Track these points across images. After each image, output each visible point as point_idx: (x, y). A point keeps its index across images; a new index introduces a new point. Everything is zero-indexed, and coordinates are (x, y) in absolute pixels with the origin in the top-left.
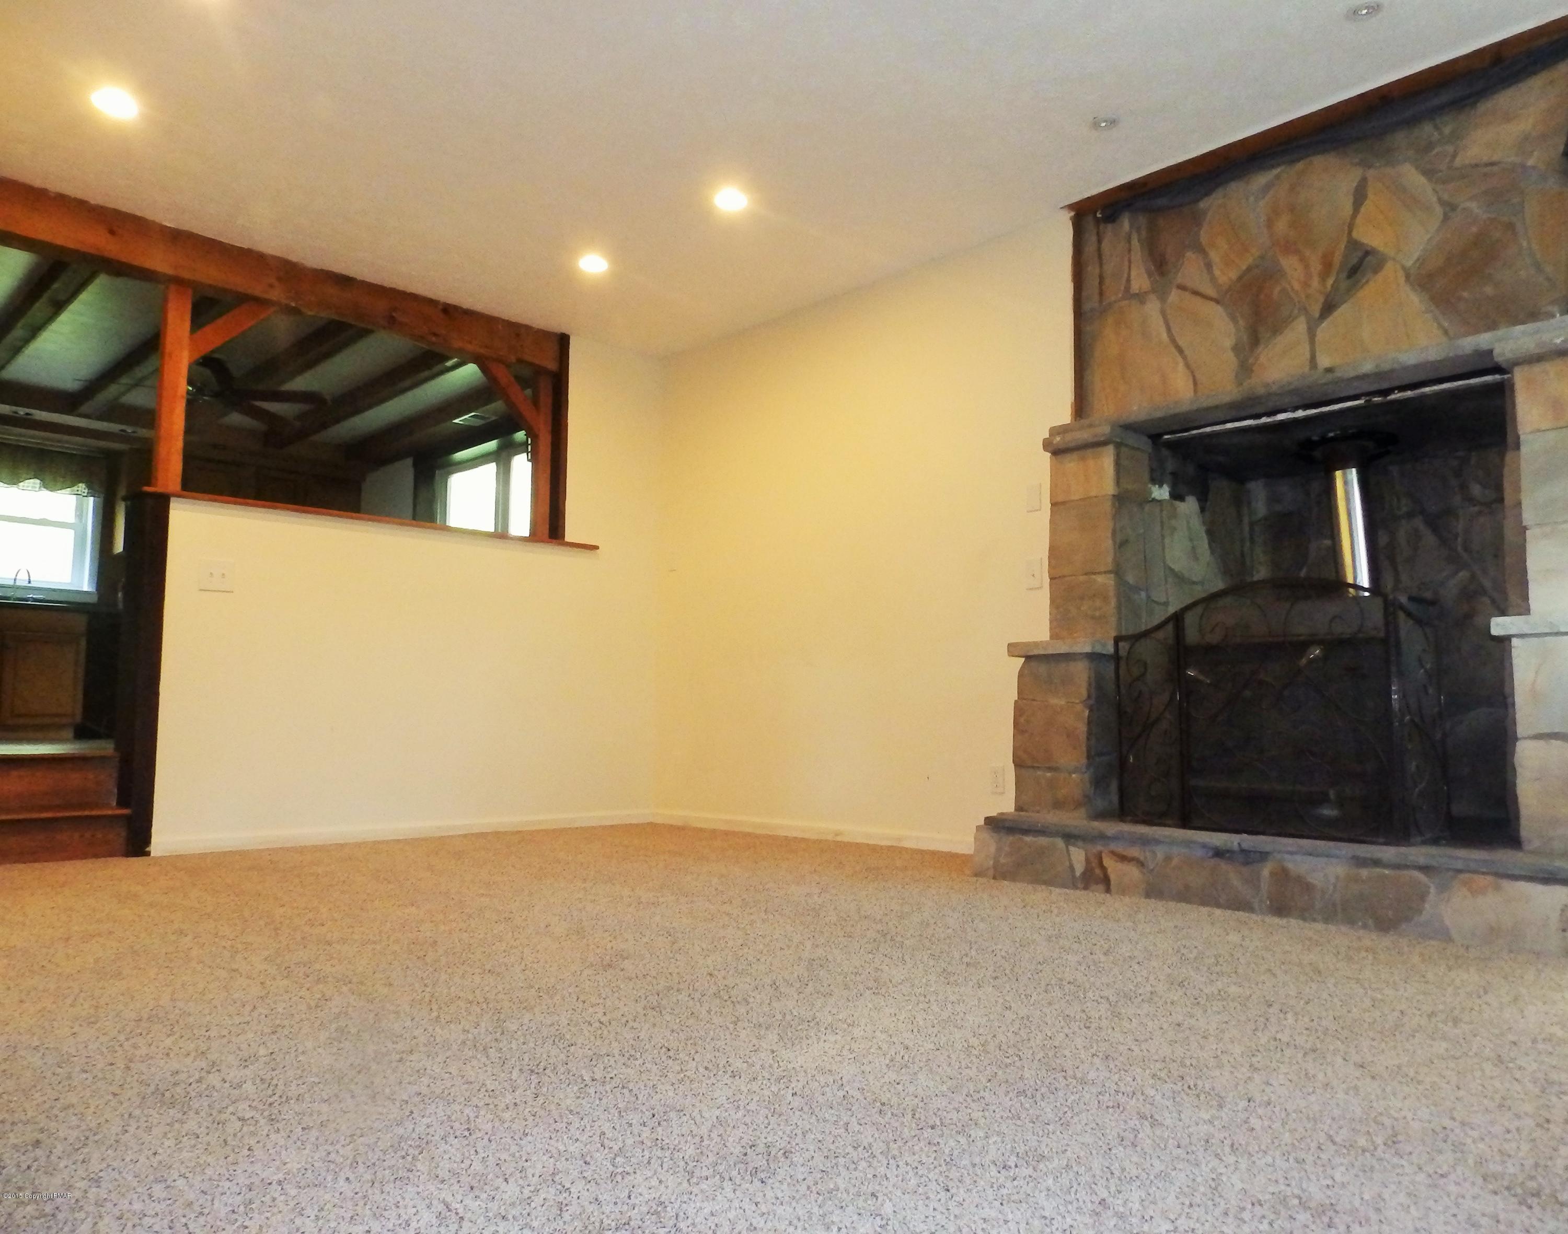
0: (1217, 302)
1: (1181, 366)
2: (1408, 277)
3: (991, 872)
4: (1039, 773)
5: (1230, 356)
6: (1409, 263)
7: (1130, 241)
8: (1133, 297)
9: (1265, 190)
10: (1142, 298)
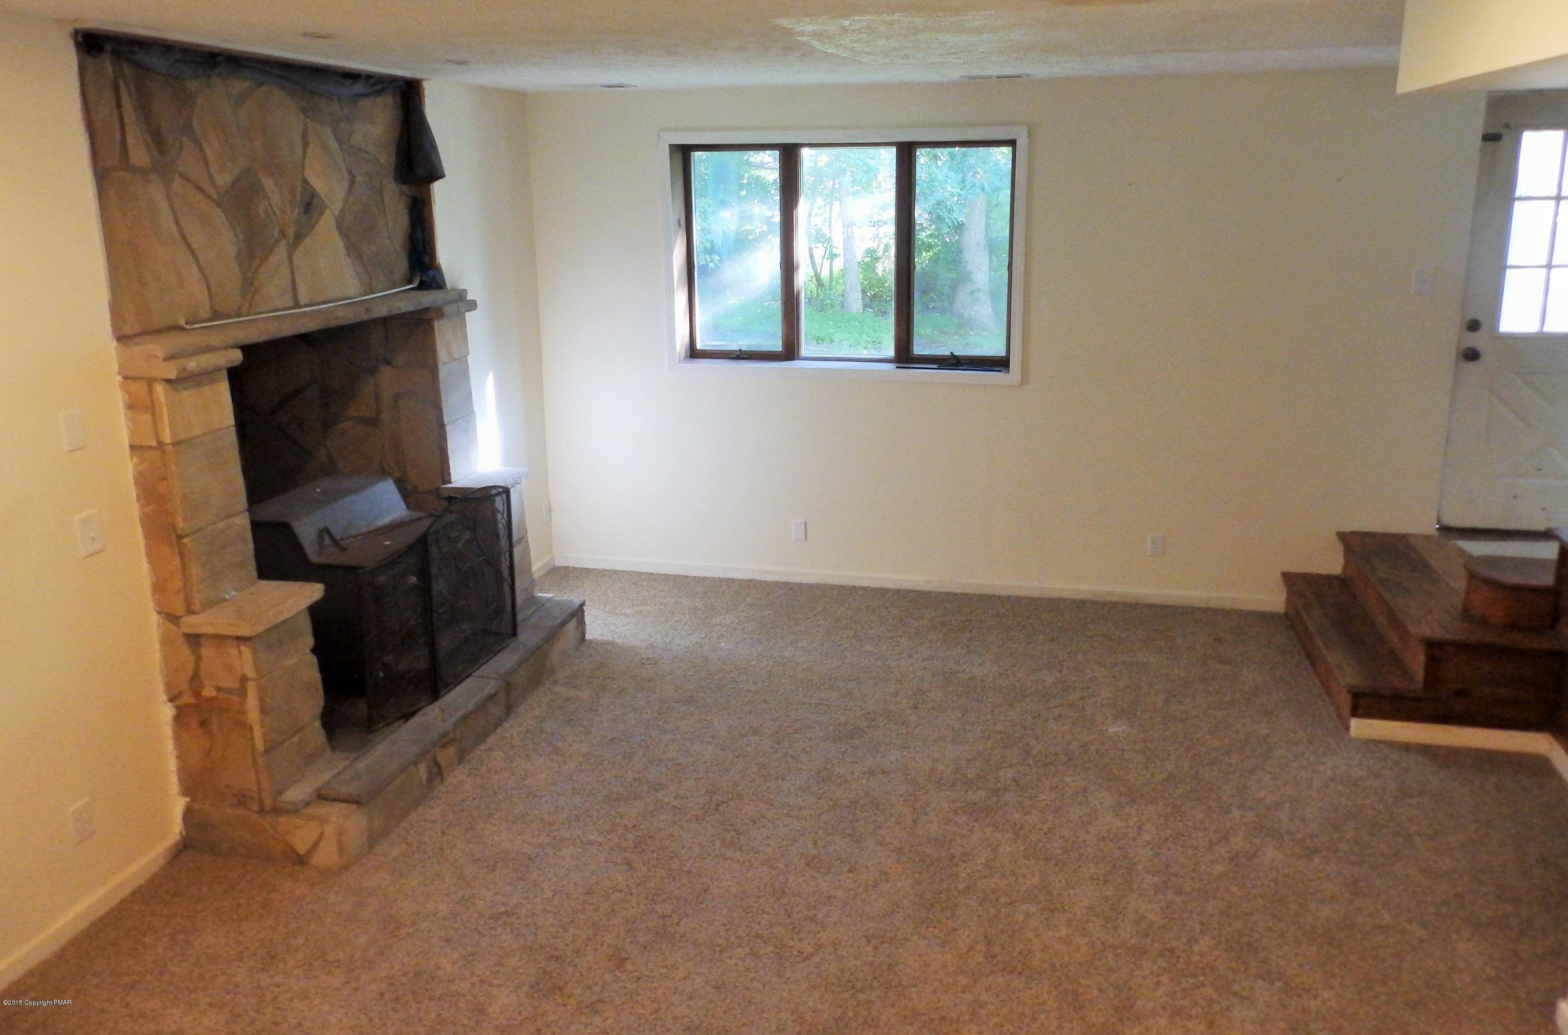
0: (218, 204)
2: (337, 225)
4: (287, 744)
6: (337, 213)
7: (117, 90)
8: (134, 169)
9: (240, 100)
10: (144, 172)
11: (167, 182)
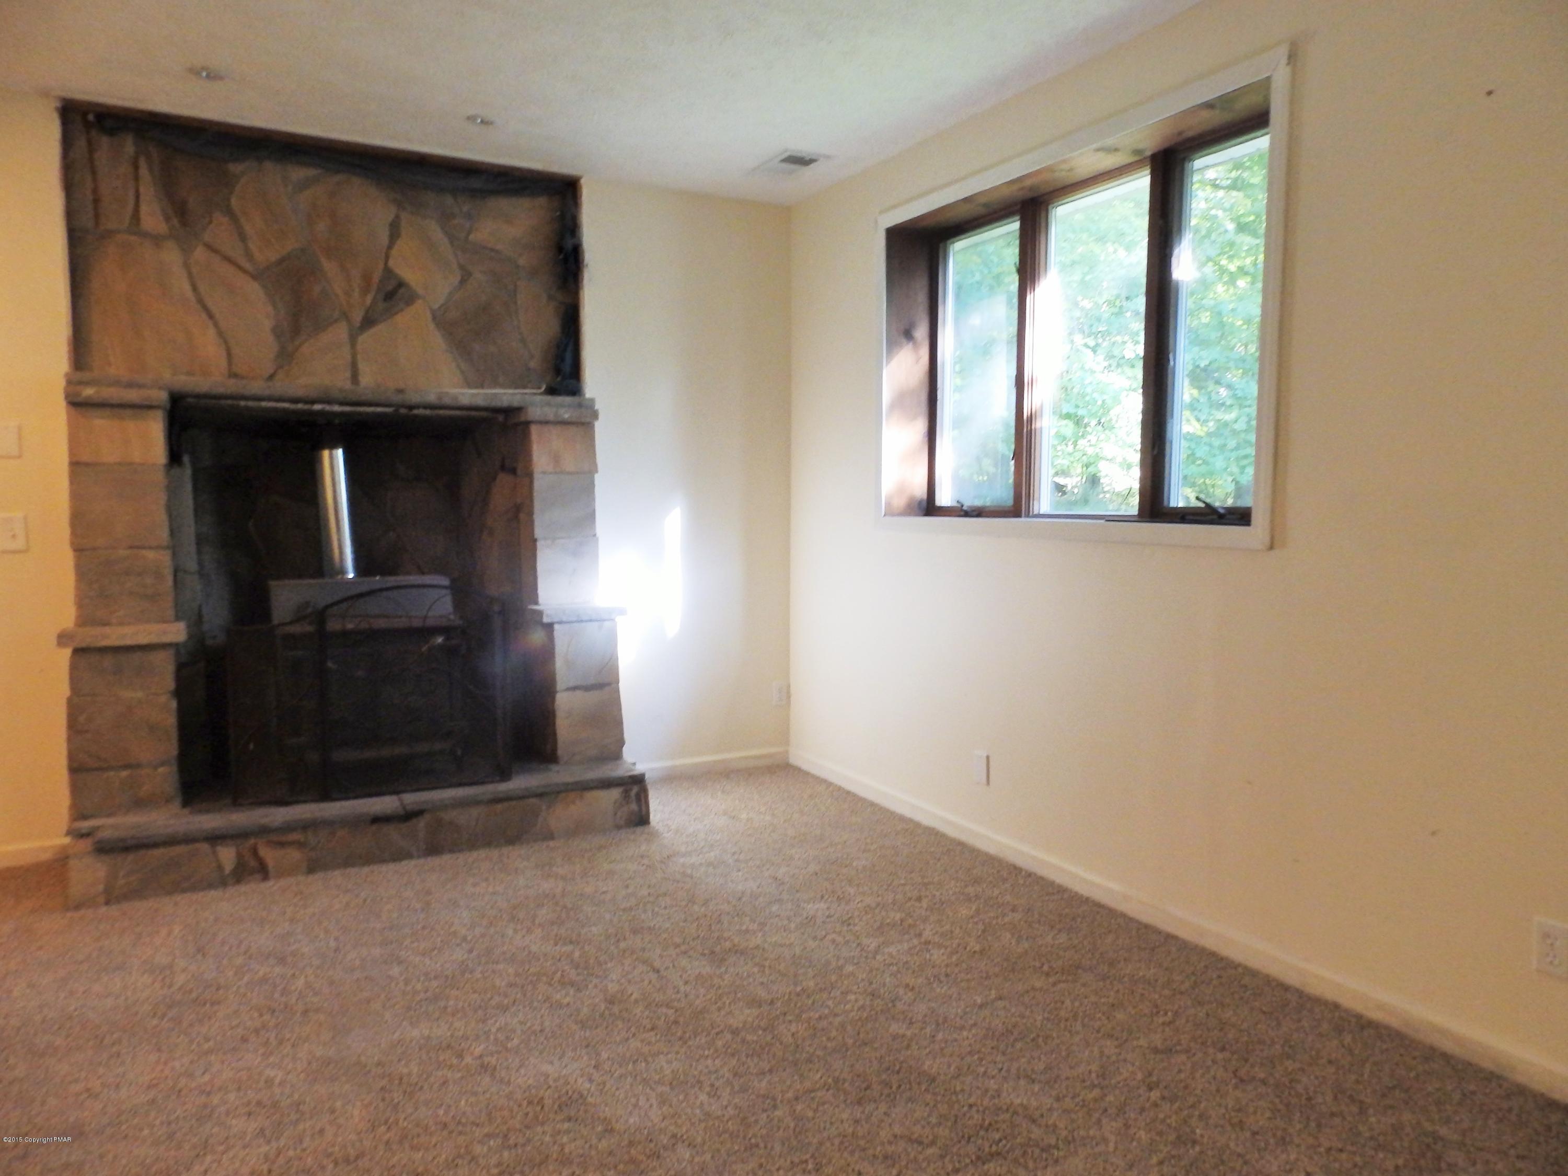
0: (254, 277)
1: (211, 332)
2: (434, 318)
3: (102, 899)
4: (112, 773)
5: (271, 339)
6: (436, 306)
7: (136, 167)
8: (145, 235)
9: (304, 185)
10: (157, 240)
11: (186, 251)
